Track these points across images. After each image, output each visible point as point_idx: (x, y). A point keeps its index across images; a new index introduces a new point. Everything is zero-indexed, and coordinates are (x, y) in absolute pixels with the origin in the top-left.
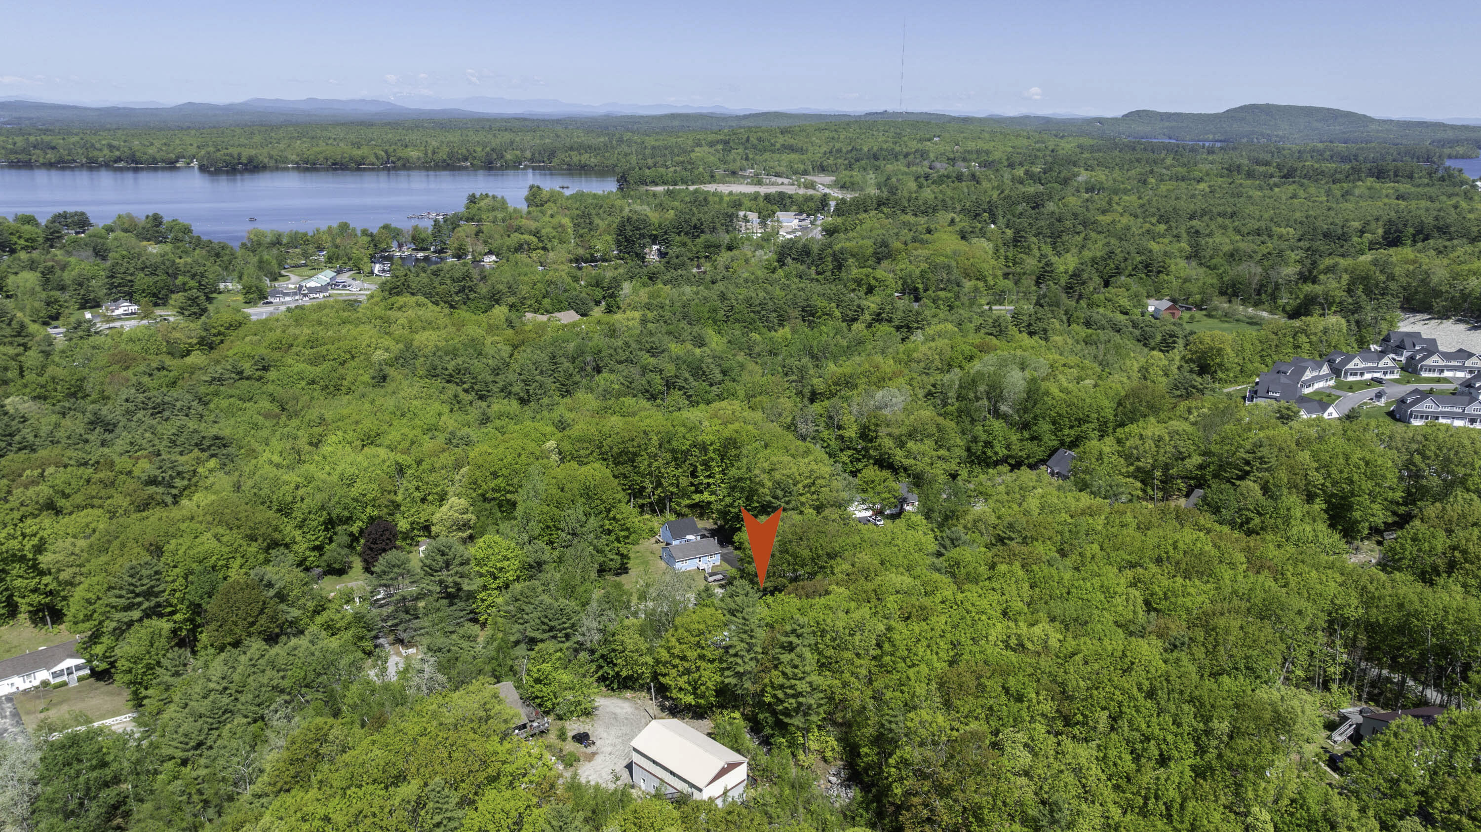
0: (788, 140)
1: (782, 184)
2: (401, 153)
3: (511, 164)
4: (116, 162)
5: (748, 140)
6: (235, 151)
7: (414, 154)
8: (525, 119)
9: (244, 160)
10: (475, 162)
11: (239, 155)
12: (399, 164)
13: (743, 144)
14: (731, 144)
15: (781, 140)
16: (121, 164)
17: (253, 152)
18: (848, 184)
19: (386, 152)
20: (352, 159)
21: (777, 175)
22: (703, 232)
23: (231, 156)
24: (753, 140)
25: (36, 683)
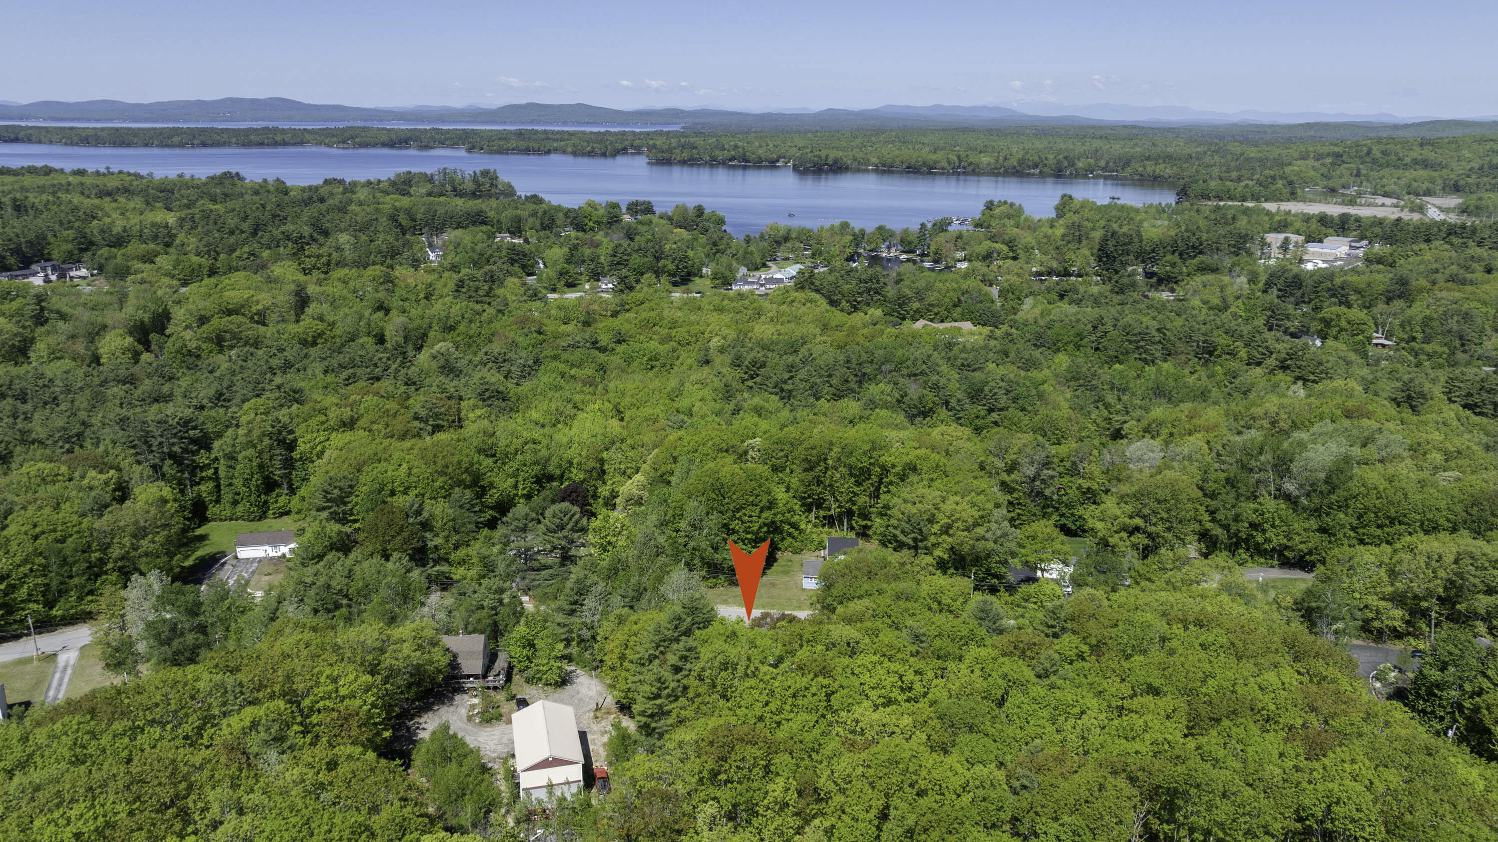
0: (1428, 153)
1: (1383, 205)
2: (974, 158)
3: (1082, 172)
4: (731, 160)
5: (1369, 153)
6: (823, 154)
7: (985, 160)
8: (1134, 127)
9: (830, 161)
10: (1045, 169)
11: (827, 157)
12: (970, 169)
13: (1361, 157)
14: (1345, 158)
15: (1416, 153)
16: (735, 163)
17: (840, 154)
18: (1471, 208)
19: (959, 157)
20: (924, 164)
21: (1386, 195)
22: (1201, 253)
23: (820, 157)
24: (1376, 153)
25: (279, 554)
